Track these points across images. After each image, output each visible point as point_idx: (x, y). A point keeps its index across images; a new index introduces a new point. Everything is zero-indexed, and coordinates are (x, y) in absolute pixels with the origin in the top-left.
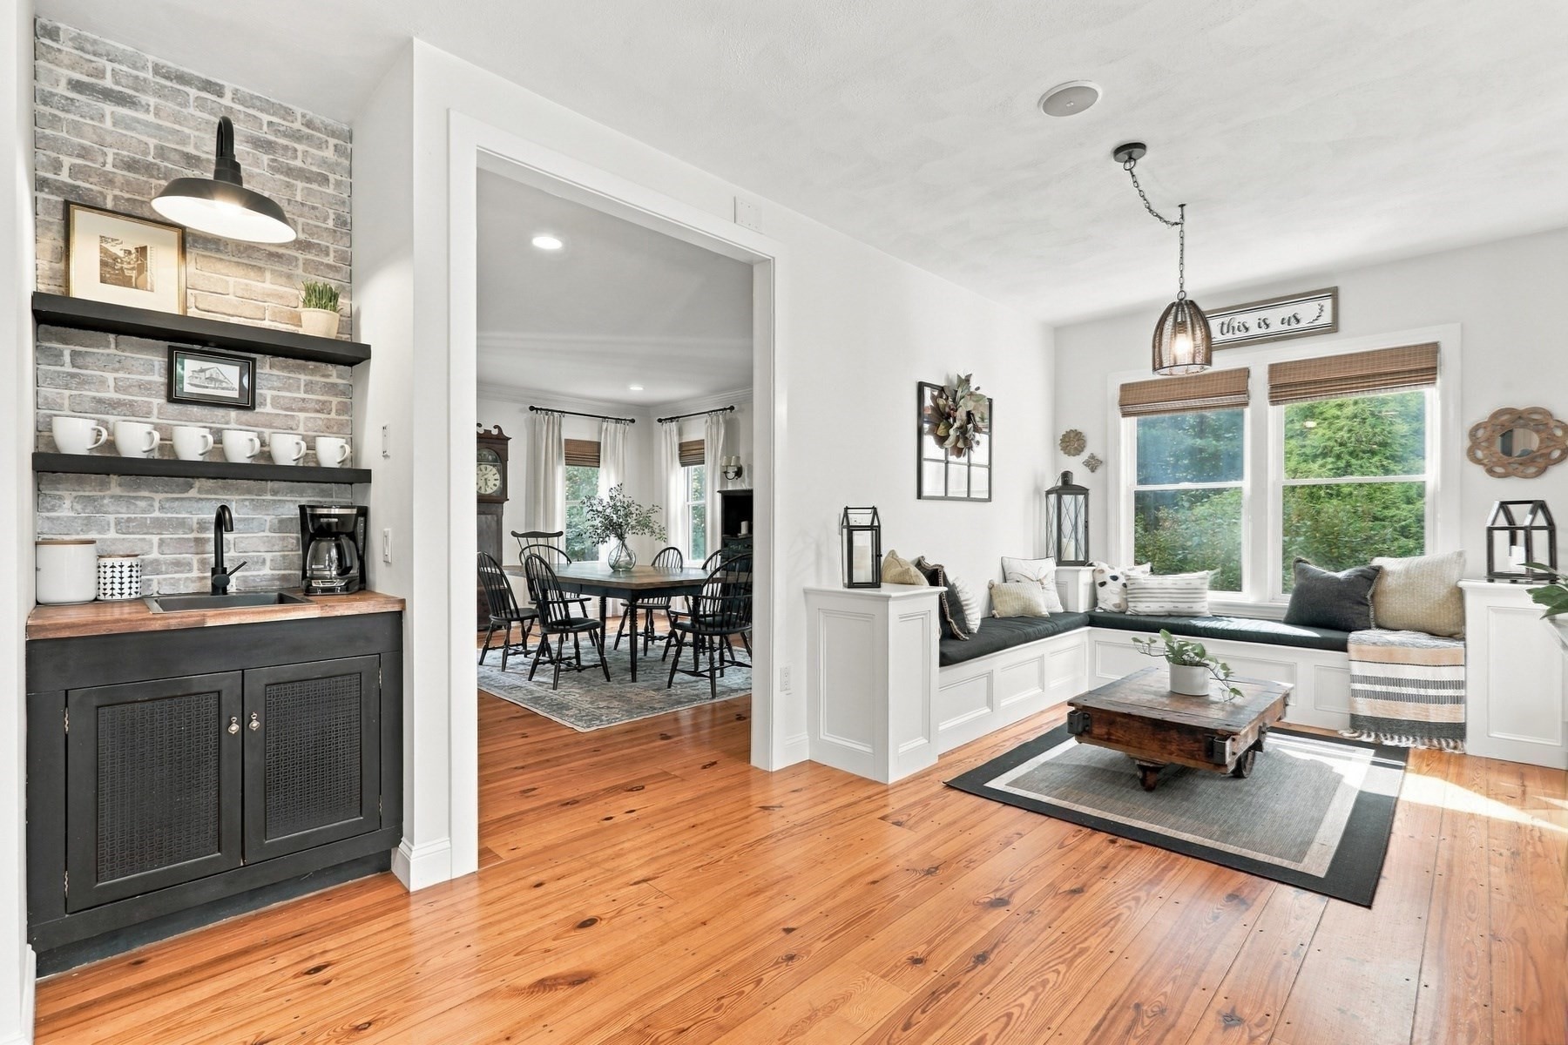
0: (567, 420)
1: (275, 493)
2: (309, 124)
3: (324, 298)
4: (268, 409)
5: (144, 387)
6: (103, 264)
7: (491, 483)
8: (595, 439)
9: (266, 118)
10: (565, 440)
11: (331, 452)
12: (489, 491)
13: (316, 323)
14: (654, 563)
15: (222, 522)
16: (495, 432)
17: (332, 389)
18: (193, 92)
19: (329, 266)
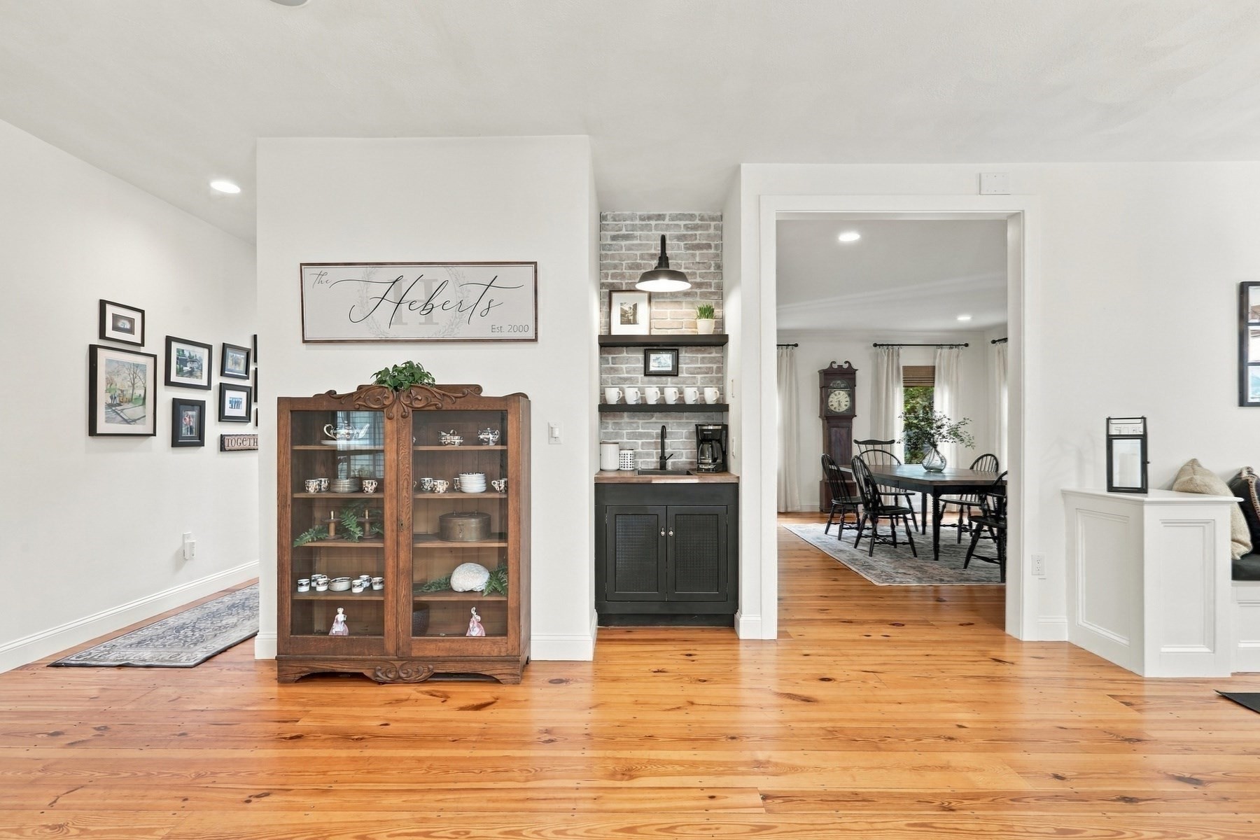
0: (903, 350)
1: (687, 418)
2: (702, 219)
3: (707, 312)
4: (685, 375)
5: (634, 370)
6: (622, 316)
7: (843, 404)
8: (930, 364)
9: (682, 223)
10: (904, 367)
11: (711, 396)
12: (842, 410)
13: (705, 327)
14: (972, 468)
15: (663, 435)
16: (846, 366)
17: (712, 360)
18: (653, 223)
19: (711, 293)
